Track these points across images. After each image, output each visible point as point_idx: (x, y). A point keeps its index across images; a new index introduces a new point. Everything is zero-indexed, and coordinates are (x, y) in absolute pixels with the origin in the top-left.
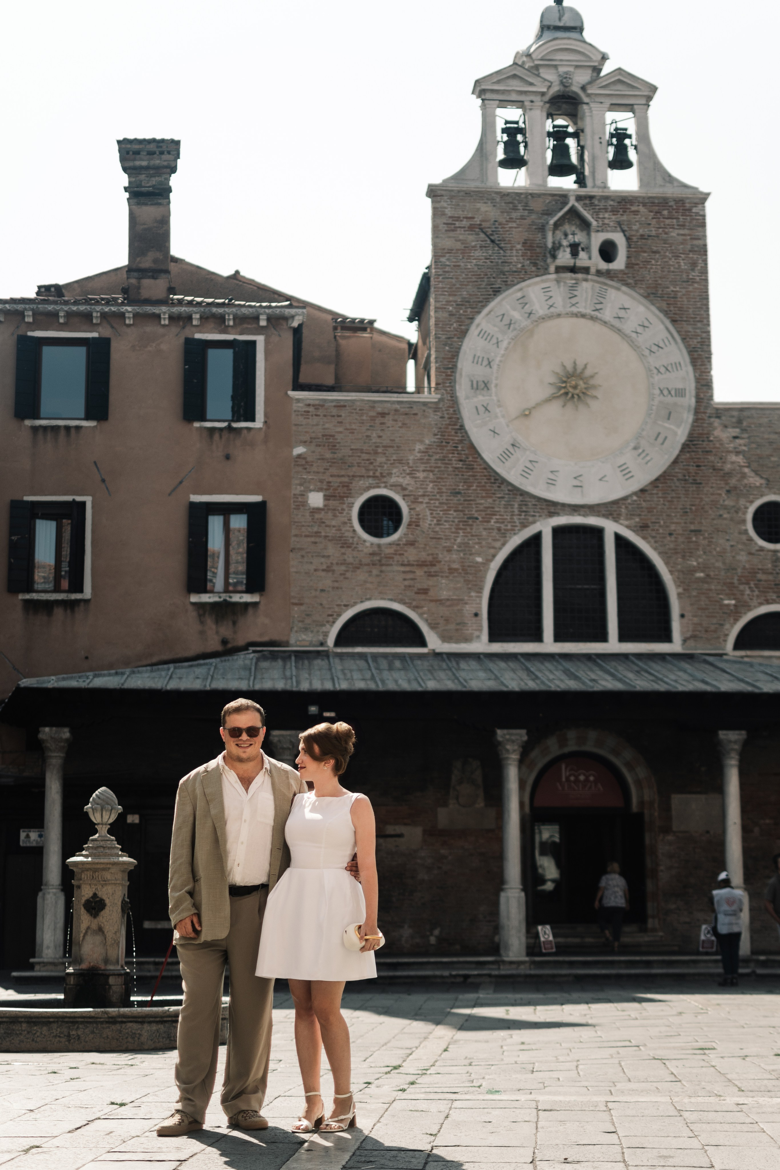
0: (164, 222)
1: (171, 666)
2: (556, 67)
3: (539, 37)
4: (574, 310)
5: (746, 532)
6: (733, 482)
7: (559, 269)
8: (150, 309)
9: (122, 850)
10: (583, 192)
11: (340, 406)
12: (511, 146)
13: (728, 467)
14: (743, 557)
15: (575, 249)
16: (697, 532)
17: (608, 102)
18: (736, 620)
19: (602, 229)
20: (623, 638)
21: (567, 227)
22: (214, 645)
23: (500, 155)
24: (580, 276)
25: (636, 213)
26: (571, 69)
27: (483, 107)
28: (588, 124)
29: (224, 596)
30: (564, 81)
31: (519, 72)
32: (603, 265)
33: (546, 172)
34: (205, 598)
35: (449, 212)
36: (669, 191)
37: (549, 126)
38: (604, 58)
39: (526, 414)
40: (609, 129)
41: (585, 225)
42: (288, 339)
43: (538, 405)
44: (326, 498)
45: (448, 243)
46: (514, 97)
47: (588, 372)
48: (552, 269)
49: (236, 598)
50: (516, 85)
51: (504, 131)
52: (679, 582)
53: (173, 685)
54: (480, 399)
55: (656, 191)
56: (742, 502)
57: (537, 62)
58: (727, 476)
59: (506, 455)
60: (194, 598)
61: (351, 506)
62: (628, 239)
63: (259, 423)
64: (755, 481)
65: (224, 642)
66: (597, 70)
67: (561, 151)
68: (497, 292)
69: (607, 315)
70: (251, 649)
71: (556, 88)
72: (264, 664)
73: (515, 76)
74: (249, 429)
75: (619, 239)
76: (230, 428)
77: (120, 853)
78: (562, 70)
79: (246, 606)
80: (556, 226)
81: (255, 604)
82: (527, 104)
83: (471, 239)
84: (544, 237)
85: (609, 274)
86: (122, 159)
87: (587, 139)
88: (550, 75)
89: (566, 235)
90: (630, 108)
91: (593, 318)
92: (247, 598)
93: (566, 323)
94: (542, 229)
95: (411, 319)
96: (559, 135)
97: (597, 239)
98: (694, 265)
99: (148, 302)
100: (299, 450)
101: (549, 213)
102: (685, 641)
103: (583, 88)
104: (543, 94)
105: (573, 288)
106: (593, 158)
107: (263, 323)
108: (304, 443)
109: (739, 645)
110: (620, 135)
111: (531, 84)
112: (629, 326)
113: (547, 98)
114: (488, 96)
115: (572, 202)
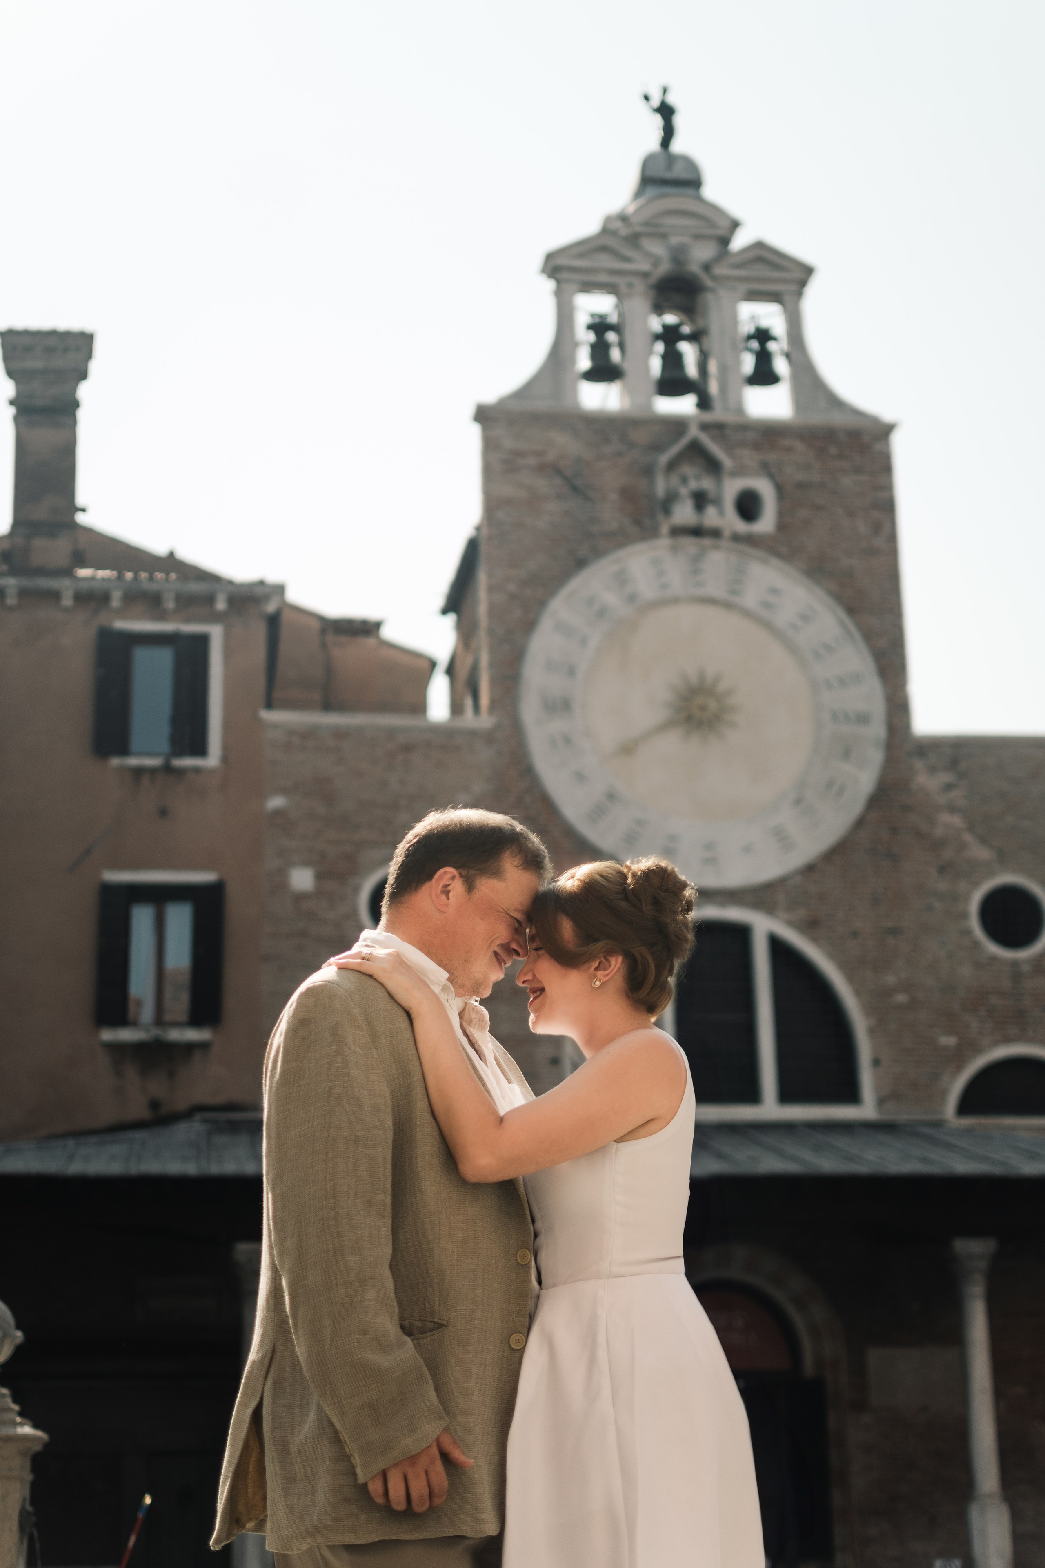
0: (68, 451)
1: (71, 1143)
2: (663, 236)
3: (638, 194)
4: (700, 592)
5: (968, 932)
6: (948, 854)
7: (677, 532)
8: (44, 583)
9: (21, 1414)
10: (708, 417)
11: (340, 734)
12: (600, 349)
13: (939, 832)
14: (966, 971)
15: (700, 500)
16: (895, 932)
17: (743, 288)
18: (959, 1068)
19: (739, 472)
20: (786, 1096)
21: (687, 469)
22: (138, 1109)
23: (584, 362)
24: (707, 541)
25: (789, 450)
26: (685, 239)
27: (558, 293)
28: (714, 322)
29: (155, 1032)
30: (679, 256)
31: (610, 242)
32: (741, 526)
33: (652, 388)
34: (125, 1035)
35: (508, 443)
36: (838, 419)
37: (656, 324)
38: (735, 225)
39: (628, 749)
40: (747, 328)
41: (713, 466)
42: (259, 633)
43: (648, 735)
44: (320, 877)
45: (506, 490)
46: (603, 278)
47: (722, 687)
48: (665, 529)
49: (175, 1035)
50: (606, 261)
51: (590, 327)
52: (870, 1009)
53: (75, 1168)
54: (558, 726)
55: (818, 418)
56: (962, 886)
57: (638, 229)
58: (937, 846)
59: (598, 813)
60: (108, 1035)
61: (357, 890)
62: (780, 489)
63: (213, 760)
64: (980, 852)
65: (155, 1105)
66: (725, 241)
67: (672, 359)
68: (581, 564)
69: (750, 599)
70: (198, 1116)
71: (665, 268)
72: (220, 1139)
73: (604, 249)
74: (197, 770)
75: (764, 488)
76: (167, 769)
77: (18, 1419)
78: (675, 240)
79: (190, 1048)
80: (671, 466)
81: (204, 1046)
82: (623, 289)
83: (542, 484)
84: (652, 482)
85: (751, 540)
86: (6, 359)
87: (714, 342)
88: (657, 249)
89: (684, 480)
90: (774, 297)
91: (728, 606)
92: (192, 1035)
93: (687, 614)
94: (648, 471)
95: (445, 611)
96: (670, 336)
97: (732, 488)
98: (877, 528)
99: (40, 572)
100: (276, 802)
101: (658, 447)
102: (881, 1101)
103: (707, 267)
104: (645, 275)
105: (697, 559)
106: (724, 370)
107: (221, 605)
108: (283, 791)
109: (966, 1106)
110: (763, 336)
111: (627, 259)
112: (784, 617)
113: (653, 280)
114: (565, 275)
115: (694, 432)
